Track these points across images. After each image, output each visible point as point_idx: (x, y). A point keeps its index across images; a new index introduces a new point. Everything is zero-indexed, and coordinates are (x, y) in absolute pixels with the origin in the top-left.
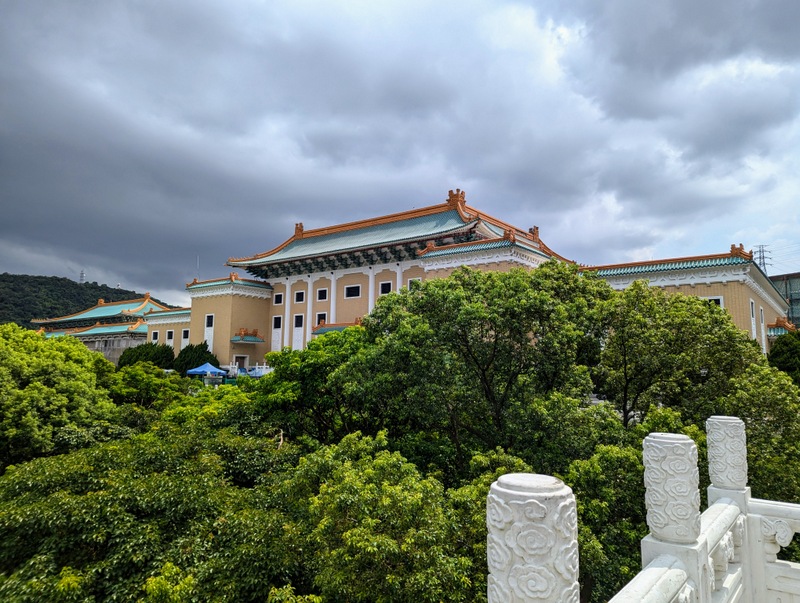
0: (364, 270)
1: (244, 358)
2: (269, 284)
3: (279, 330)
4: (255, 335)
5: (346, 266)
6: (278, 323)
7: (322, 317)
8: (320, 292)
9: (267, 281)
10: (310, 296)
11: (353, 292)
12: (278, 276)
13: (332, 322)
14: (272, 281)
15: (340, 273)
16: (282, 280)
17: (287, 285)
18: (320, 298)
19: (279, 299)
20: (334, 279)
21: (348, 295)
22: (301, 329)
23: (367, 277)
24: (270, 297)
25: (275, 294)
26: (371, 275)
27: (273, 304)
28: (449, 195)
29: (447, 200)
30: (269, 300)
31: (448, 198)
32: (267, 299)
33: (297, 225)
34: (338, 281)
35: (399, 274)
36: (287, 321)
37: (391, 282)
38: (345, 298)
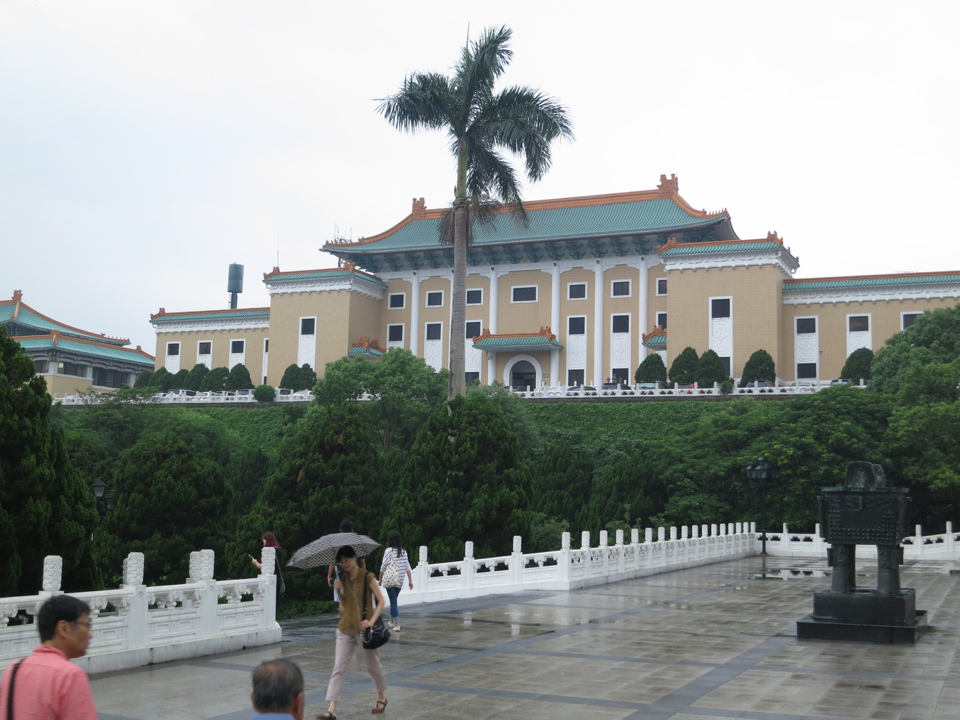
0: (544, 266)
2: (380, 280)
3: (400, 344)
4: (376, 348)
5: (515, 260)
6: (397, 333)
7: (473, 327)
8: (470, 292)
9: (378, 275)
11: (525, 294)
12: (396, 267)
13: (494, 331)
14: (386, 276)
15: (505, 269)
16: (405, 275)
17: (414, 283)
18: (470, 301)
19: (397, 301)
20: (492, 277)
21: (516, 299)
22: (438, 342)
23: (550, 276)
24: (379, 297)
25: (390, 294)
26: (555, 274)
27: (389, 308)
28: (661, 180)
29: (658, 186)
30: (381, 302)
31: (660, 183)
32: (380, 300)
33: (415, 200)
34: (500, 280)
35: (598, 272)
36: (414, 330)
37: (586, 283)
38: (512, 301)
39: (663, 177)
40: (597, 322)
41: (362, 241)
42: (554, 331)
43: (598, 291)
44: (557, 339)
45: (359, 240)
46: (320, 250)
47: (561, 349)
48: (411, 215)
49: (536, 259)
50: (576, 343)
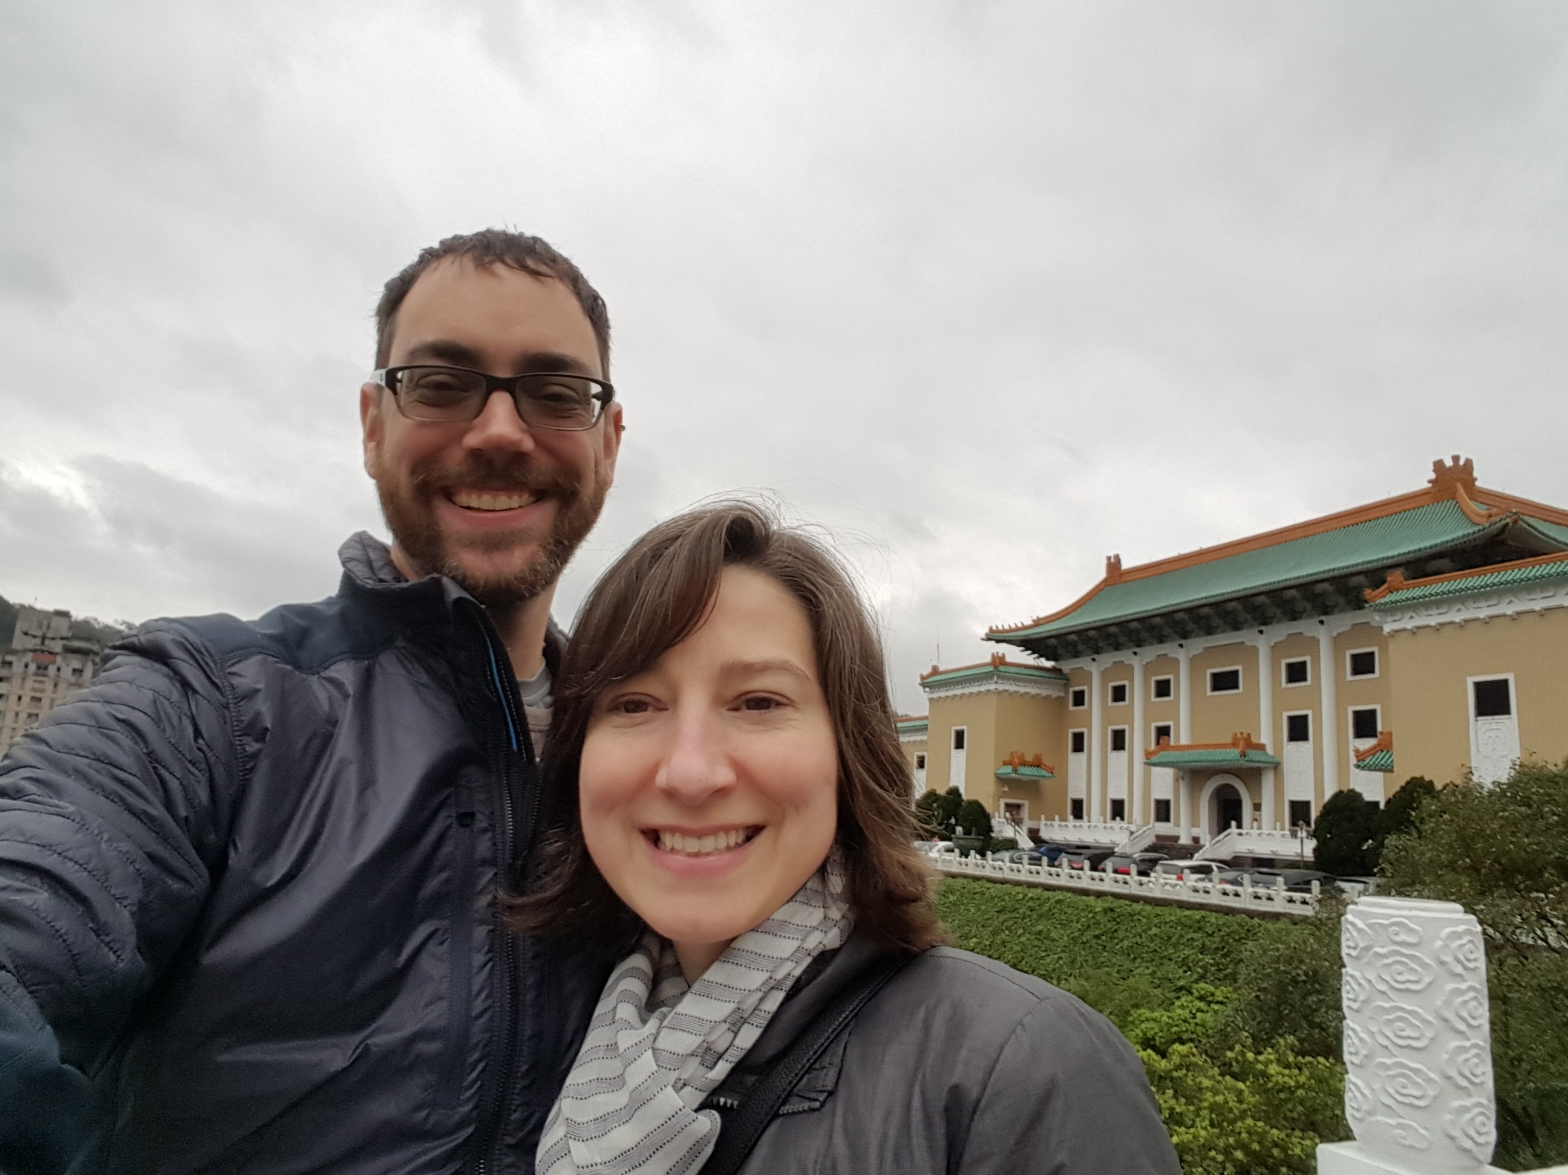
0: (1248, 637)
1: (1018, 807)
2: (1062, 672)
3: (1082, 757)
4: (1038, 766)
5: (1210, 631)
6: (1079, 743)
7: (1163, 732)
8: (1157, 683)
9: (1058, 665)
10: (1139, 691)
11: (1225, 681)
12: (1077, 655)
13: (1184, 741)
14: (1067, 666)
15: (1198, 644)
16: (1084, 663)
17: (1094, 673)
18: (1157, 695)
19: (1079, 699)
20: (1182, 658)
21: (1215, 688)
22: (1123, 755)
23: (1255, 650)
24: (1062, 694)
25: (1071, 690)
26: (1263, 646)
27: (1070, 708)
28: (1434, 471)
29: (1430, 481)
30: (1061, 701)
31: (1433, 476)
32: (1058, 698)
33: (1109, 558)
34: (1193, 661)
35: (1323, 639)
36: (1097, 738)
37: (1308, 659)
38: (1209, 693)
39: (1438, 466)
40: (1328, 722)
41: (1038, 622)
42: (1265, 737)
43: (1325, 670)
44: (1270, 750)
45: (1033, 621)
46: (983, 639)
47: (1277, 767)
48: (1105, 581)
49: (1236, 626)
50: (1296, 756)
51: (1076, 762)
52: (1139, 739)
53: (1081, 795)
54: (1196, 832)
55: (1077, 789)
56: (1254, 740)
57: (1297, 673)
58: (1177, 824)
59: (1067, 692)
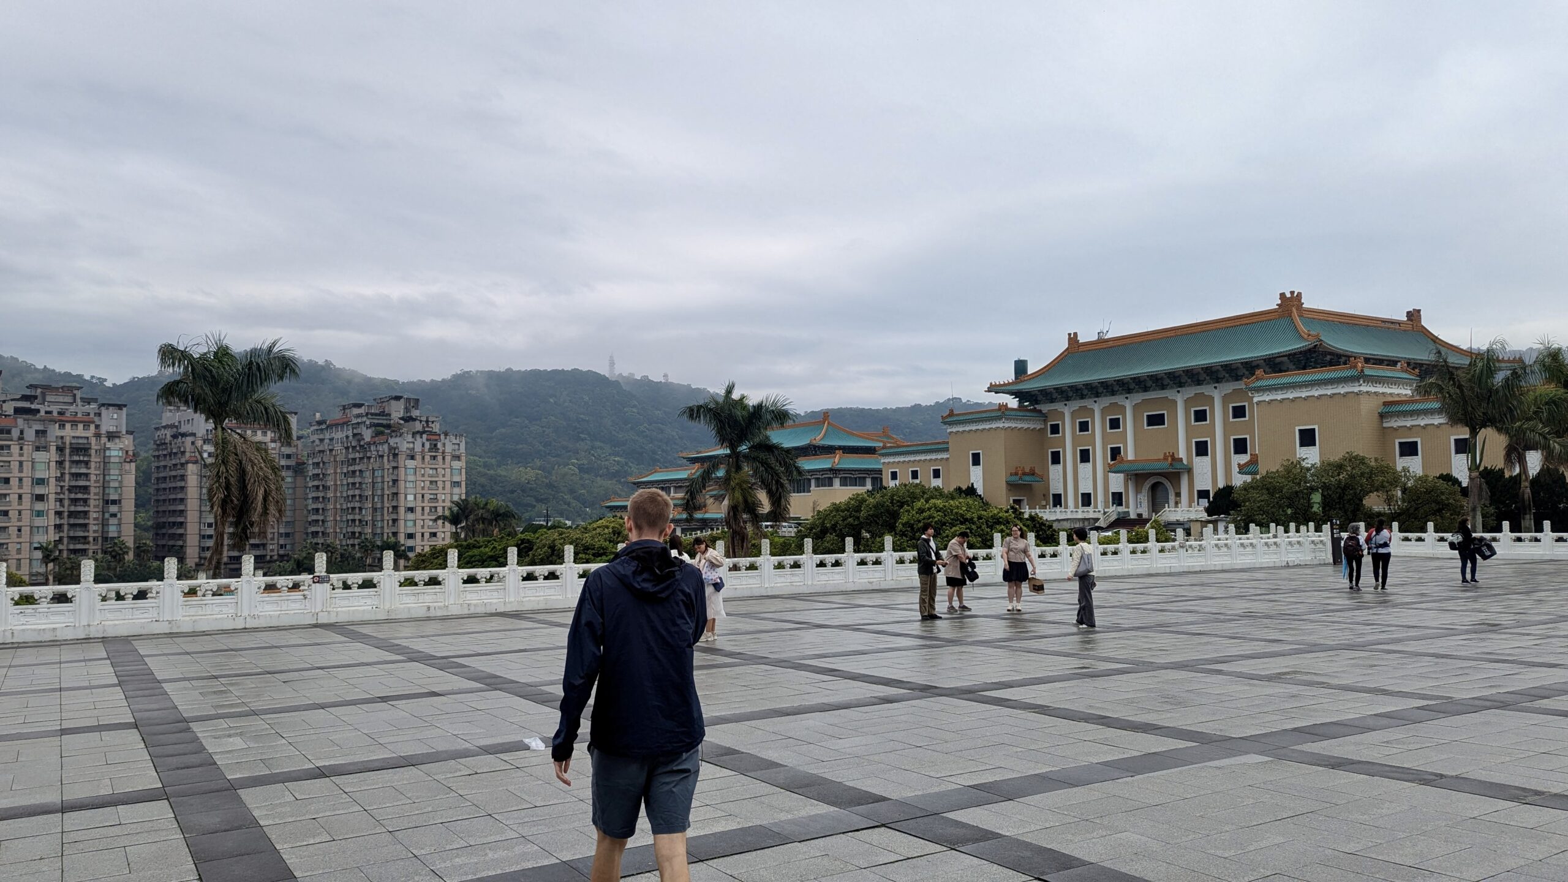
0: (1170, 394)
1: (1021, 501)
2: (1040, 411)
3: (1059, 467)
4: (1033, 474)
5: (1146, 389)
6: (1056, 458)
7: (1115, 453)
8: (1111, 420)
9: (1038, 407)
10: (1098, 426)
11: (1156, 420)
12: (1052, 401)
13: (1131, 456)
14: (1045, 408)
15: (1138, 397)
16: (1058, 406)
17: (1067, 414)
18: (1111, 428)
19: (1055, 429)
20: (1128, 405)
21: (1149, 424)
22: (1089, 466)
23: (1175, 402)
24: (1043, 426)
25: (1049, 423)
26: (1180, 399)
27: (1049, 435)
28: (1280, 299)
29: (1277, 305)
30: (1042, 431)
31: (1279, 302)
32: (1039, 429)
33: (1070, 334)
34: (1136, 408)
35: (1218, 399)
36: (1069, 455)
37: (1207, 408)
38: (1146, 427)
39: (1282, 295)
40: (1219, 445)
42: (1182, 454)
43: (1218, 415)
44: (1185, 462)
46: (986, 391)
47: (1189, 471)
48: (1066, 350)
49: (1163, 387)
50: (1202, 465)
51: (1055, 471)
52: (1100, 455)
53: (1061, 491)
54: (1139, 511)
55: (1056, 487)
56: (1176, 456)
57: (1201, 416)
58: (1127, 506)
59: (1046, 424)
